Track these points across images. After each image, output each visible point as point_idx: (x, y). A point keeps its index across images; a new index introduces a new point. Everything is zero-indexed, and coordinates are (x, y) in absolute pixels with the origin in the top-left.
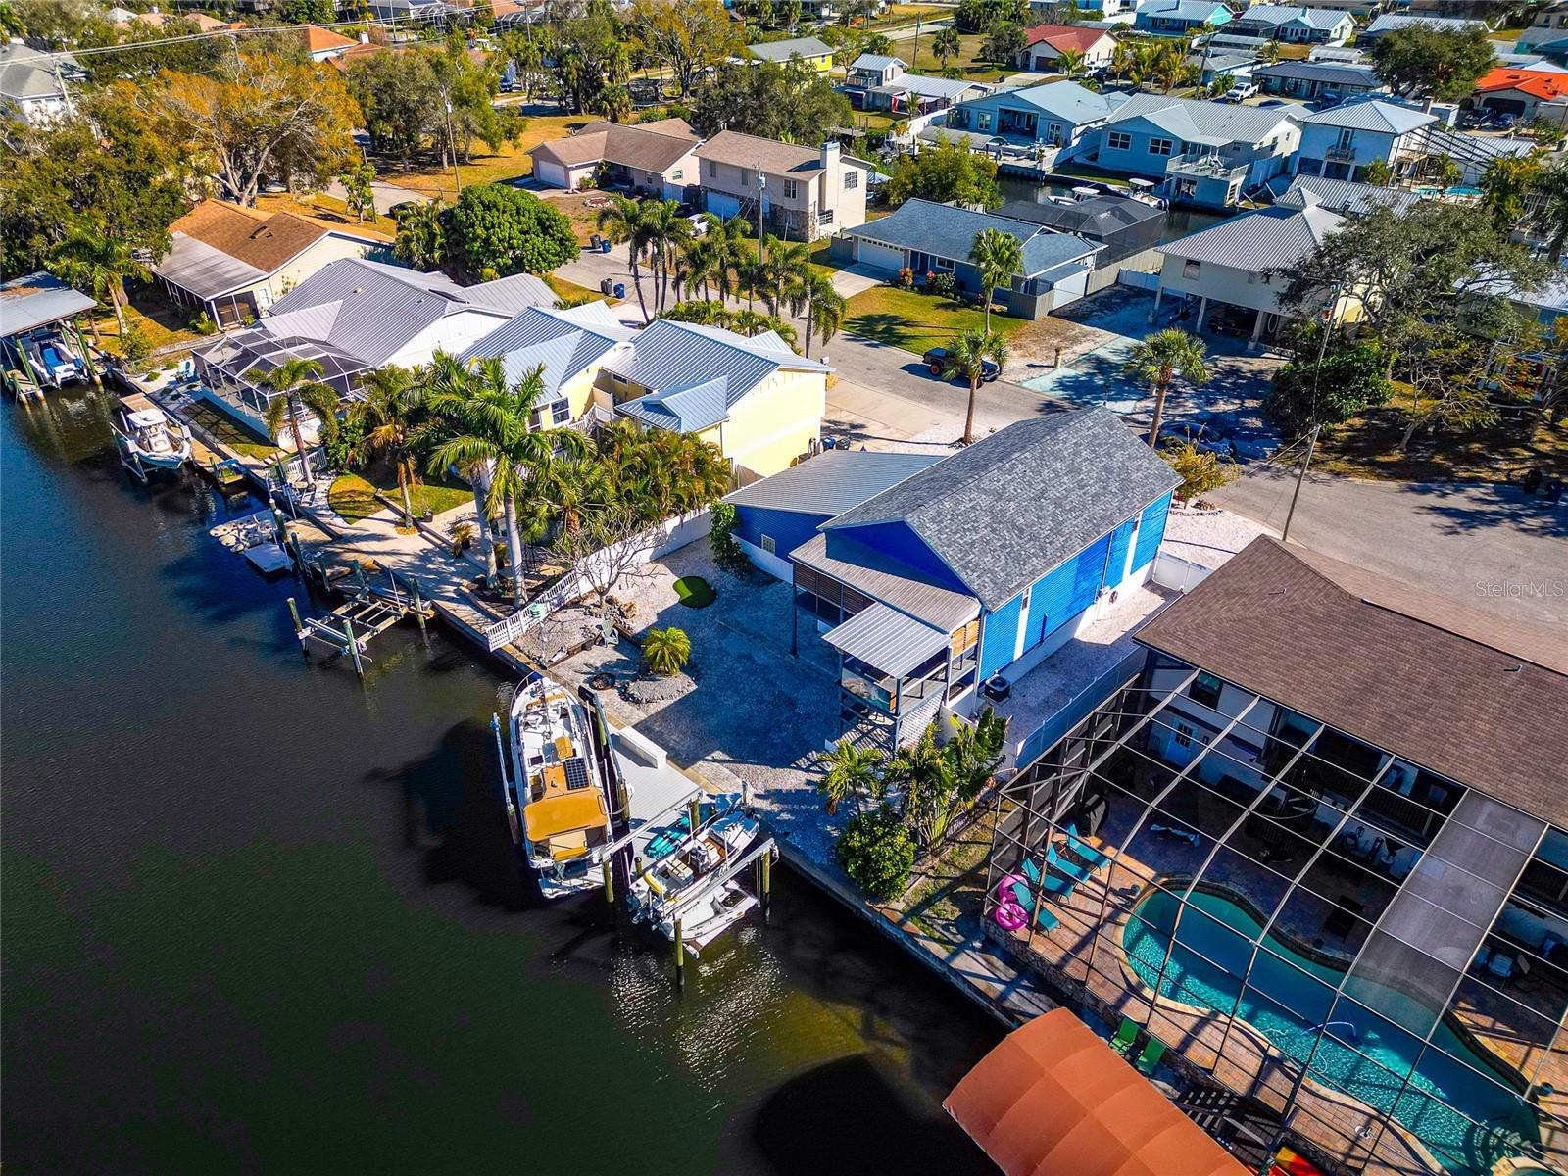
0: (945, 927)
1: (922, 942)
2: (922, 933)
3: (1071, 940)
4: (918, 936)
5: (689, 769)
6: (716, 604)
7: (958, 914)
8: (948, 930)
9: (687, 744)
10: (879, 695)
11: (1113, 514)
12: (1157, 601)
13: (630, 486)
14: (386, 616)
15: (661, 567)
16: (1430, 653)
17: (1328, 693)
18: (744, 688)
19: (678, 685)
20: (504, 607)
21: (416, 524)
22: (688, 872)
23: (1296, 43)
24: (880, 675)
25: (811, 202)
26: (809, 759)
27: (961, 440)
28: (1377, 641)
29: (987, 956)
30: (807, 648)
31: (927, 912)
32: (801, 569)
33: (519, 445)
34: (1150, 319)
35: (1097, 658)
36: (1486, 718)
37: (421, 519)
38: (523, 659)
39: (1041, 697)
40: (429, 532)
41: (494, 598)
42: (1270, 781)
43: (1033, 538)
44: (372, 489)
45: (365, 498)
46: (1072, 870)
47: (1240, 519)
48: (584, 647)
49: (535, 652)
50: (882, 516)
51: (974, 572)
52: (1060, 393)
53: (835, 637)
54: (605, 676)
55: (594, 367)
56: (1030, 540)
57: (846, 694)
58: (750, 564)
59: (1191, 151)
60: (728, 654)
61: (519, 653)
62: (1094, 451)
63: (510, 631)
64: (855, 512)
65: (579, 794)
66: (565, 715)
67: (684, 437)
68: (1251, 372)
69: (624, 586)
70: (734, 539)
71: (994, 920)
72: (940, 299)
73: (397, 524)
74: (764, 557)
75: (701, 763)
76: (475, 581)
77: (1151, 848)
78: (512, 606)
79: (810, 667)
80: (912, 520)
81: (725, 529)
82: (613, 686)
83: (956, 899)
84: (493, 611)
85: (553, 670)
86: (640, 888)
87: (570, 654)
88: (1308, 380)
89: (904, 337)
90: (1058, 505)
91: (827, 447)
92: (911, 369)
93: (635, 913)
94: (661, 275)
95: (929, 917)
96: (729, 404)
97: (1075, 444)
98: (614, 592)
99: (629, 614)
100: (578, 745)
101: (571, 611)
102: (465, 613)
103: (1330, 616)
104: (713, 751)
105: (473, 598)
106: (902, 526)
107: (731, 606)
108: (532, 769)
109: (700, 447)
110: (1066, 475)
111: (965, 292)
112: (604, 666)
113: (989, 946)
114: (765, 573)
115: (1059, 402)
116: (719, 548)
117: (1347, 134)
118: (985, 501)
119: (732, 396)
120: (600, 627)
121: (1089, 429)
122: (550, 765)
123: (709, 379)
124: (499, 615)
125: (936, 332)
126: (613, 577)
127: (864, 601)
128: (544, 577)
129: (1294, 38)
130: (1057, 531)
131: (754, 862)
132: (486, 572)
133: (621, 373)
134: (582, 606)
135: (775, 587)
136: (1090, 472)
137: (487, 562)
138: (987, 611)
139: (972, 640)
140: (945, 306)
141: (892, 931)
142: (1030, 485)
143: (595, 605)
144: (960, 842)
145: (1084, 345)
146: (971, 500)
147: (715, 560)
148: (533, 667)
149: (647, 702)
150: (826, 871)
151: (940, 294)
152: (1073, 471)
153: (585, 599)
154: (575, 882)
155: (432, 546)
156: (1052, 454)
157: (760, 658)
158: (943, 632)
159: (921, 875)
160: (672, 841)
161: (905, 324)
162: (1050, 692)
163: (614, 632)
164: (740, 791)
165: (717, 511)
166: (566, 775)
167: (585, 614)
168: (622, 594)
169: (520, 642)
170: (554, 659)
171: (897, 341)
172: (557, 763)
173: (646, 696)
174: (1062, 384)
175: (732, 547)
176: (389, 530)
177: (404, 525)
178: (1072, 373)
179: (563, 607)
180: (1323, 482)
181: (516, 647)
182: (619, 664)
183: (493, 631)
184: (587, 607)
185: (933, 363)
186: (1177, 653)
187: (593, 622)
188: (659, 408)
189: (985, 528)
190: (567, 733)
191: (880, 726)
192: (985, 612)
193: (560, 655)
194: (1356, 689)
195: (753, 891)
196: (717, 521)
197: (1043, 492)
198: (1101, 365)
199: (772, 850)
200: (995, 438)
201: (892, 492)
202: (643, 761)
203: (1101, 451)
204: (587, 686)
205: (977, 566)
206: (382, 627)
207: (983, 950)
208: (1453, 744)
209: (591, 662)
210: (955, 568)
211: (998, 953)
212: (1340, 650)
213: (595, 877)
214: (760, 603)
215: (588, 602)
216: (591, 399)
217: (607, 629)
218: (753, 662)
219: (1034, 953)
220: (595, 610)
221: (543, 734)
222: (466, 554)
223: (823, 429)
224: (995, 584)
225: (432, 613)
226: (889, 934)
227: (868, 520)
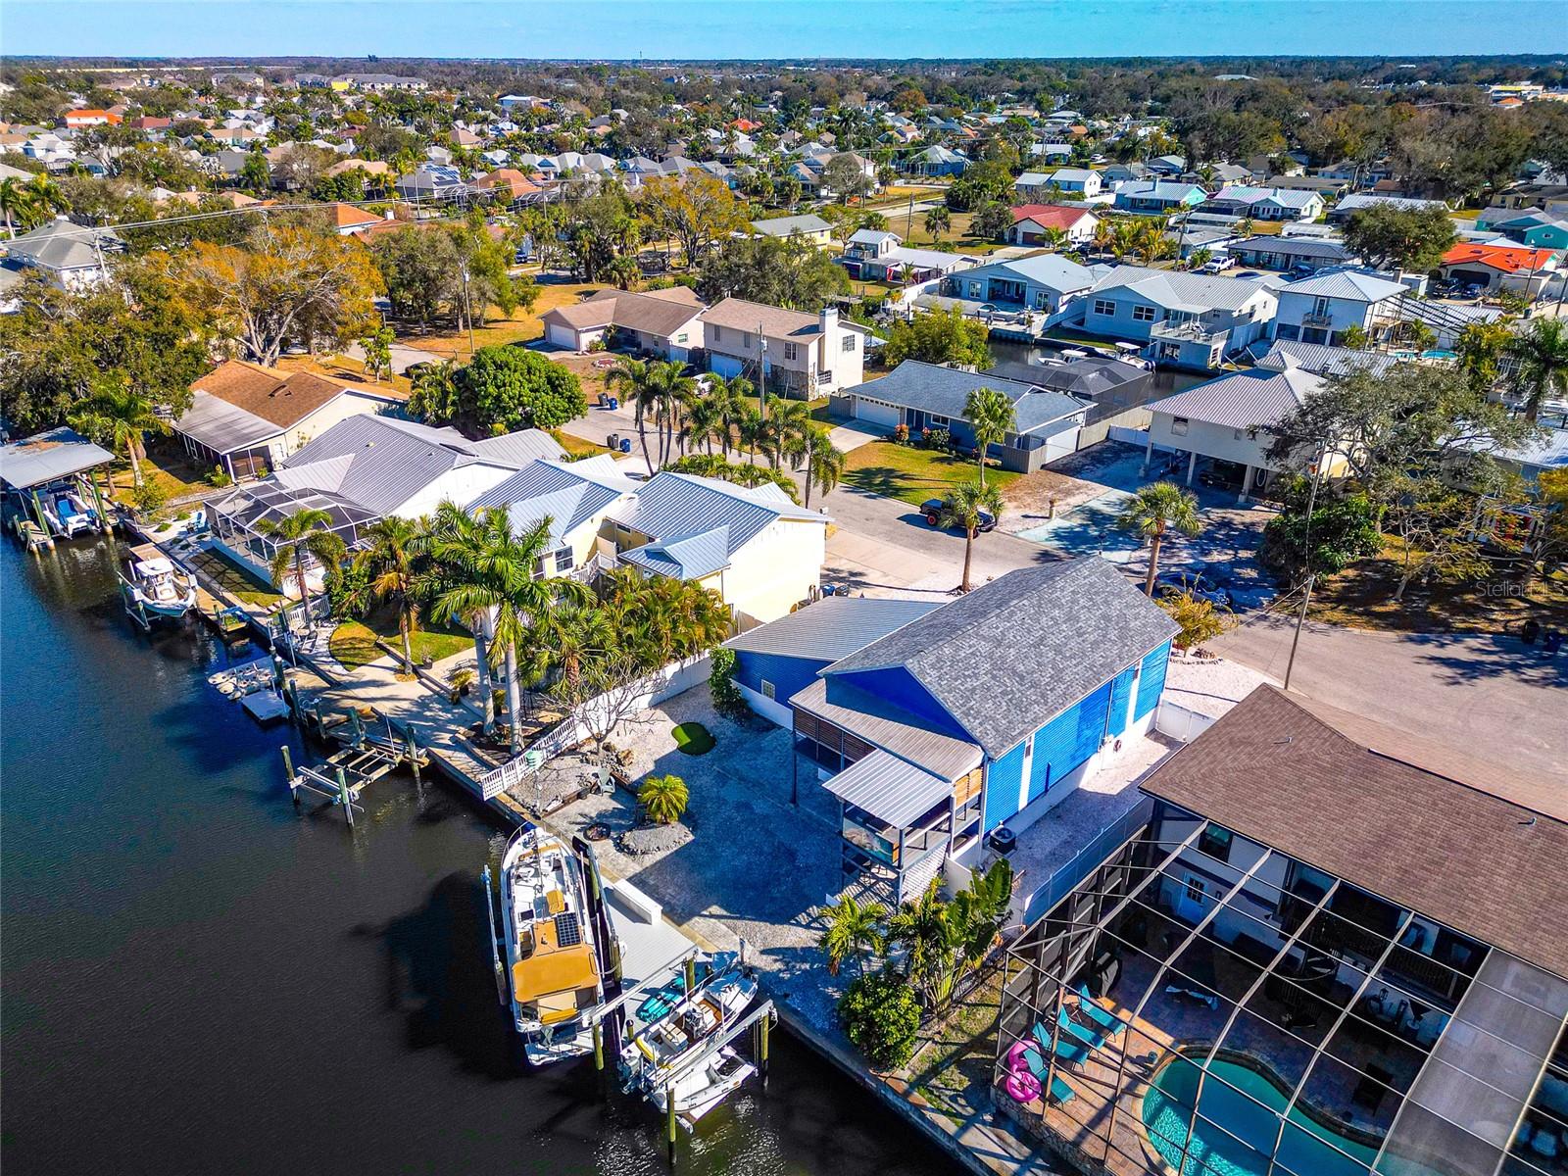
0: (953, 1099)
1: (929, 1115)
2: (929, 1105)
3: (1086, 1114)
4: (925, 1108)
5: (685, 926)
6: (715, 750)
7: (967, 1083)
8: (956, 1102)
9: (683, 898)
10: (882, 845)
11: (1113, 662)
12: (1161, 751)
13: (631, 631)
14: (380, 764)
15: (659, 713)
16: (1441, 805)
17: (1341, 846)
18: (742, 839)
19: (675, 836)
20: (500, 755)
21: (415, 671)
22: (682, 1037)
23: (1268, 220)
24: (882, 825)
25: (810, 363)
26: (809, 915)
27: (959, 587)
28: (1387, 793)
29: (999, 1131)
30: (807, 796)
31: (934, 1082)
32: (801, 715)
33: (521, 593)
34: (1142, 473)
35: (1103, 809)
36: (1504, 873)
37: (421, 666)
38: (517, 808)
39: (1048, 849)
40: (428, 679)
41: (491, 745)
42: (1287, 939)
43: (1034, 685)
44: (374, 636)
45: (366, 645)
46: (1085, 1035)
47: (1240, 668)
48: (579, 796)
49: (530, 802)
50: (881, 663)
51: (975, 718)
52: (1056, 543)
53: (838, 785)
54: (601, 826)
55: (598, 517)
56: (1032, 686)
57: (847, 845)
58: (750, 709)
59: (1173, 317)
60: (725, 802)
61: (513, 802)
62: (1091, 599)
63: (505, 780)
64: (854, 657)
65: (571, 952)
66: (557, 868)
67: (685, 584)
68: (1243, 523)
69: (622, 732)
70: (734, 684)
71: (1006, 1092)
72: (935, 454)
73: (396, 671)
74: (764, 702)
75: (697, 918)
76: (472, 729)
77: (1167, 1011)
78: (508, 754)
79: (810, 816)
80: (912, 665)
81: (724, 674)
82: (608, 836)
83: (964, 1067)
84: (489, 758)
85: (547, 819)
86: (631, 1054)
87: (565, 803)
88: (1300, 533)
89: (901, 489)
90: (1058, 652)
91: (827, 593)
92: (908, 519)
93: (625, 1082)
94: (665, 430)
95: (934, 1087)
96: (730, 552)
97: (1073, 592)
98: (612, 739)
99: (627, 762)
100: (570, 899)
101: (567, 758)
102: (460, 761)
103: (1337, 766)
104: (709, 906)
105: (469, 745)
106: (902, 673)
107: (729, 753)
108: (523, 924)
109: (701, 593)
110: (1065, 622)
111: (960, 448)
112: (600, 815)
113: (1001, 1119)
114: (765, 719)
115: (1055, 552)
116: (719, 693)
117: (1322, 303)
118: (984, 647)
119: (734, 543)
120: (596, 775)
121: (1085, 578)
122: (540, 920)
123: (711, 528)
124: (495, 762)
125: (932, 484)
126: (611, 723)
127: (865, 748)
128: (541, 724)
129: (1266, 215)
130: (1057, 678)
131: (751, 1026)
132: (483, 719)
133: (625, 522)
134: (579, 753)
135: (773, 734)
136: (1088, 620)
137: (484, 709)
138: (989, 759)
139: (976, 789)
140: (941, 460)
141: (899, 1102)
142: (1029, 632)
143: (592, 752)
144: (968, 1005)
145: (1077, 497)
146: (970, 647)
147: (715, 706)
148: (527, 816)
149: (643, 853)
150: (827, 1036)
151: (935, 449)
152: (1071, 618)
153: (581, 746)
154: (564, 1047)
155: (429, 693)
156: (1050, 601)
157: (760, 807)
158: (946, 781)
159: (927, 1040)
160: (666, 1003)
161: (902, 477)
162: (1056, 843)
163: (610, 780)
164: (737, 949)
165: (717, 656)
166: (557, 932)
167: (582, 761)
168: (619, 741)
169: (514, 791)
170: (549, 809)
171: (896, 493)
172: (548, 918)
173: (641, 847)
174: (1057, 535)
175: (731, 692)
176: (389, 677)
177: (402, 672)
178: (1066, 524)
179: (559, 755)
180: (1321, 631)
181: (510, 796)
182: (615, 813)
183: (488, 779)
184: (584, 754)
185: (929, 514)
186: (1184, 803)
187: (590, 770)
188: (661, 556)
189: (985, 674)
190: (560, 887)
191: (883, 880)
192: (988, 760)
193: (555, 804)
194: (1369, 842)
195: (750, 1059)
196: (716, 667)
197: (1042, 639)
198: (1095, 517)
199: (770, 1014)
200: (992, 585)
201: (892, 638)
202: (637, 916)
203: (1098, 599)
204: (580, 836)
205: (978, 712)
206: (375, 775)
207: (994, 1124)
208: (1472, 900)
209: (586, 811)
210: (957, 714)
211: (1011, 1128)
212: (1351, 802)
213: (584, 1042)
214: (760, 750)
215: (585, 749)
216: (595, 547)
217: (604, 777)
218: (752, 812)
219: (1048, 1128)
220: (592, 757)
221: (534, 888)
222: (464, 701)
223: (822, 576)
224: (997, 731)
225: (426, 761)
226: (895, 1105)
227: (868, 665)
